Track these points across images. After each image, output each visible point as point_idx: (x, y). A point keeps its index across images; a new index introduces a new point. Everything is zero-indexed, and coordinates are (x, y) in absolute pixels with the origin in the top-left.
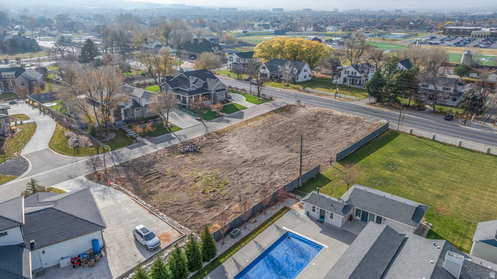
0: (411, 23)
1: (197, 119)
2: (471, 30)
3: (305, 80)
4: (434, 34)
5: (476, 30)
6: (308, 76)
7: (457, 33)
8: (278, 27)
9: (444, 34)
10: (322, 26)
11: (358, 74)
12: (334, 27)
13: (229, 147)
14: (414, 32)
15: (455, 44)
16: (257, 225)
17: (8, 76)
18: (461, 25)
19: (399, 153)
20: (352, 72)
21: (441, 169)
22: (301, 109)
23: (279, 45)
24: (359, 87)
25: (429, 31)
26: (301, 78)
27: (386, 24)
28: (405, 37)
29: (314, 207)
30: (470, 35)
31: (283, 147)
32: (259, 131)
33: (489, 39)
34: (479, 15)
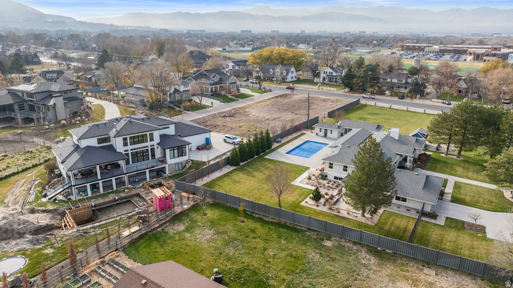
0: (375, 42)
1: (221, 102)
2: (425, 47)
3: (292, 80)
4: (394, 50)
5: (428, 46)
6: (294, 78)
7: (413, 49)
8: (254, 45)
9: (402, 50)
10: (294, 45)
11: (334, 74)
12: (305, 45)
13: (253, 114)
14: (377, 49)
15: (411, 57)
16: (289, 139)
17: (51, 77)
18: (418, 43)
19: (368, 114)
20: (330, 72)
21: (394, 120)
22: (295, 96)
23: (268, 53)
24: (335, 83)
25: (390, 48)
26: (289, 79)
27: (352, 42)
28: (369, 53)
29: (321, 129)
30: (424, 51)
31: (290, 113)
32: (269, 106)
33: (438, 54)
34: (434, 36)
